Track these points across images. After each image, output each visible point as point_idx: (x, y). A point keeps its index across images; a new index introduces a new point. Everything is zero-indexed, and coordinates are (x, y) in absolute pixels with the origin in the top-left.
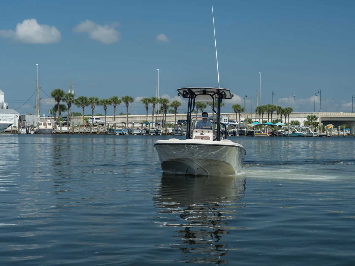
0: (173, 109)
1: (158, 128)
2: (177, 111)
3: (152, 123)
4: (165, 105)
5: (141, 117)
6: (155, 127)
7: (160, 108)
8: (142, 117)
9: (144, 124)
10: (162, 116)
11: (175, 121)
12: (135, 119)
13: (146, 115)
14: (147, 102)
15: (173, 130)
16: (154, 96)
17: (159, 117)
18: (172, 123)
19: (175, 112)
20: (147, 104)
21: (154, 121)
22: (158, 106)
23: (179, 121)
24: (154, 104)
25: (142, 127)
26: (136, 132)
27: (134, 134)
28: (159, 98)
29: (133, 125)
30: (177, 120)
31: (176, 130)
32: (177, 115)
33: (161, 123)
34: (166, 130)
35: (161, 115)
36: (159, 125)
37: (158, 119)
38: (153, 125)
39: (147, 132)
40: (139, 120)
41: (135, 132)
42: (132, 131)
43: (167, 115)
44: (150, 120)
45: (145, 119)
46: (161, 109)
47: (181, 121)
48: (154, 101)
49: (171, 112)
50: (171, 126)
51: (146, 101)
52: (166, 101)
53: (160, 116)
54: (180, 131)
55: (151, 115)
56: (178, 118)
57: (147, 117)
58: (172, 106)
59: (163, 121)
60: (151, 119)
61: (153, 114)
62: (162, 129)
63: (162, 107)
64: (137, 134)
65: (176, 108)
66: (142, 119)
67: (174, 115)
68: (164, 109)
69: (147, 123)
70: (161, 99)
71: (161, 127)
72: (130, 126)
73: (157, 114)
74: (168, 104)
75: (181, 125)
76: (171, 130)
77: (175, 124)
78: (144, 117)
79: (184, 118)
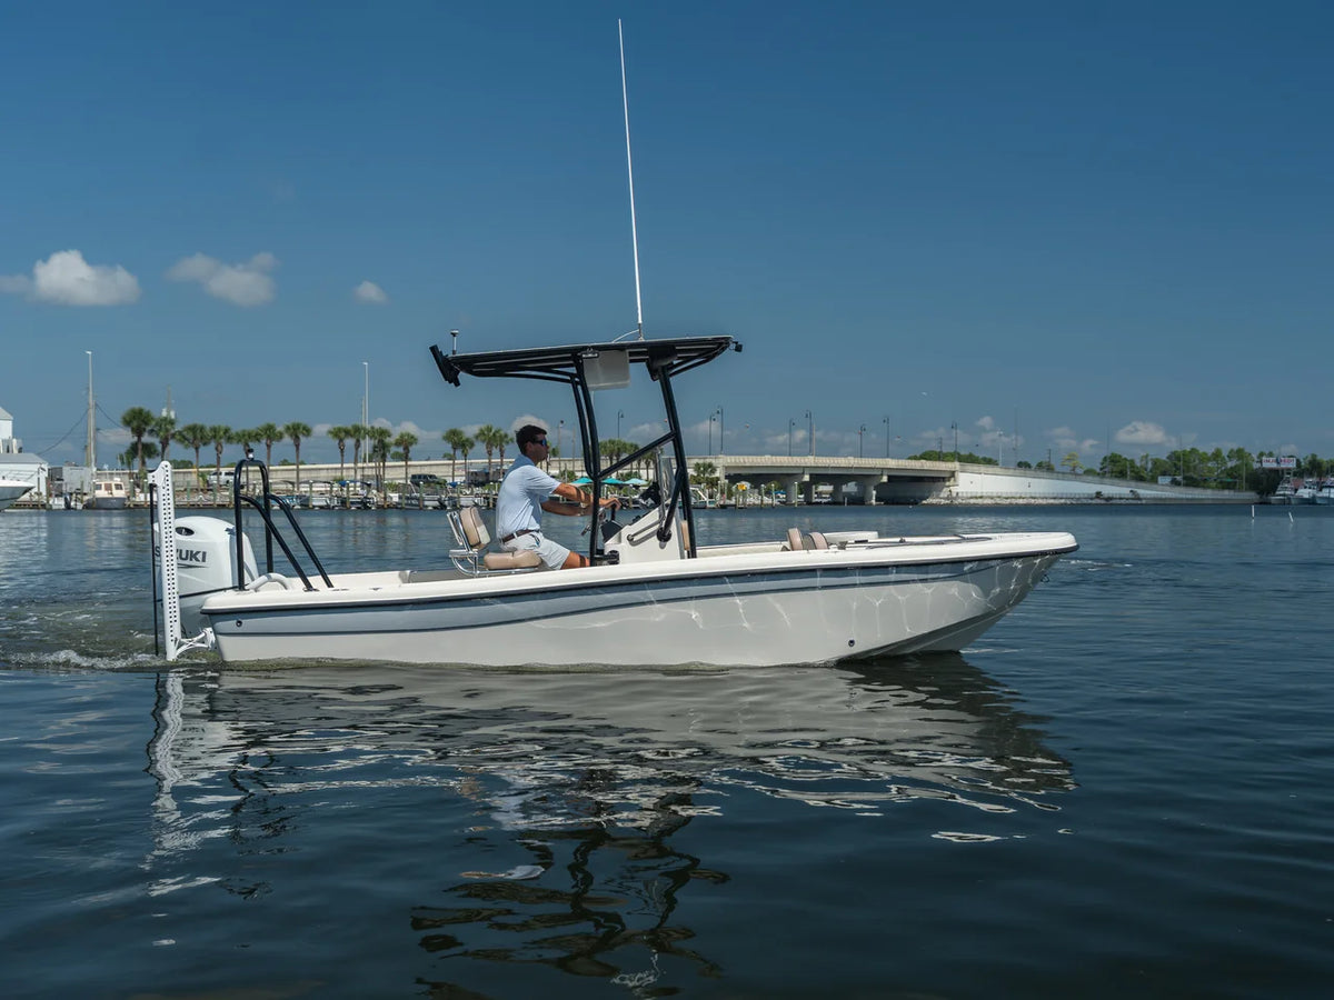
0: (401, 450)
1: (368, 494)
2: (410, 455)
3: (355, 482)
4: (381, 441)
5: (328, 469)
6: (361, 492)
7: (371, 450)
8: (332, 469)
9: (336, 485)
10: (376, 467)
11: (406, 478)
12: (314, 474)
13: (340, 466)
14: (342, 435)
15: (400, 497)
16: (359, 423)
17: (370, 468)
18: (397, 482)
19: (406, 458)
20: (341, 440)
21: (359, 477)
22: (367, 445)
23: (414, 477)
24: (358, 441)
25: (331, 491)
26: (317, 502)
27: (314, 506)
28: (368, 427)
29: (311, 487)
30: (410, 476)
31: (408, 498)
32: (409, 463)
33: (373, 482)
34: (385, 498)
35: (373, 464)
36: (369, 485)
37: (367, 472)
38: (355, 487)
39: (343, 502)
40: (323, 475)
41: (314, 503)
42: (308, 499)
43: (387, 464)
44: (348, 475)
45: (338, 474)
46: (375, 451)
47: (420, 476)
48: (356, 432)
49: (397, 457)
50: (395, 488)
51: (340, 434)
52: (383, 433)
53: (372, 468)
54: (416, 498)
55: (352, 465)
56: (412, 471)
57: (342, 468)
58: (398, 444)
59: (379, 478)
60: (352, 472)
61: (356, 462)
62: (375, 496)
63: (375, 447)
64: (321, 507)
65: (406, 449)
66: (332, 474)
67: (404, 463)
68: (381, 451)
69: (342, 483)
70: (373, 428)
71: (375, 492)
72: (304, 489)
73: (365, 461)
74: (388, 440)
75: (418, 485)
76: (395, 497)
77: (405, 485)
78: (336, 469)
79: (426, 471)
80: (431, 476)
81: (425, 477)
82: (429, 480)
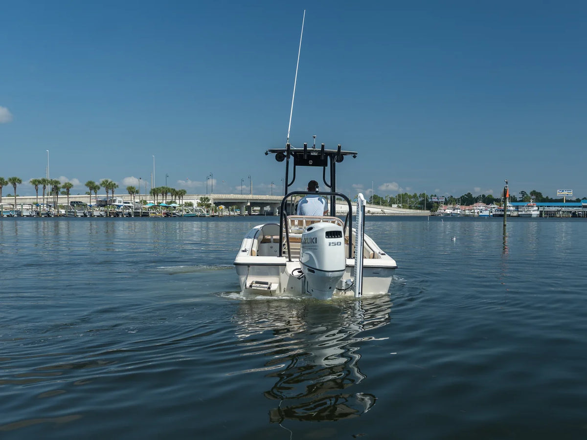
0: (65, 190)
1: (50, 209)
2: (70, 193)
3: (43, 204)
4: (56, 186)
5: (30, 199)
6: (46, 209)
7: (51, 190)
8: (32, 198)
9: (34, 206)
10: (53, 198)
11: (68, 203)
12: (23, 201)
13: (36, 197)
14: (37, 183)
15: (66, 212)
16: (45, 178)
17: (51, 198)
18: (64, 204)
19: (68, 194)
20: (36, 186)
21: (45, 202)
22: (49, 187)
23: (71, 202)
24: (45, 186)
25: (32, 209)
26: (25, 213)
27: (24, 216)
28: (49, 179)
29: (22, 206)
30: (70, 202)
31: (69, 212)
32: (69, 196)
33: (52, 205)
34: (58, 212)
35: (52, 197)
36: (50, 206)
37: (50, 200)
38: (44, 207)
39: (38, 213)
40: (28, 201)
41: (24, 214)
42: (21, 212)
43: (58, 196)
44: (40, 201)
45: (35, 201)
46: (53, 191)
47: (74, 202)
48: (44, 182)
49: (63, 193)
50: (63, 207)
51: (36, 183)
52: (57, 182)
53: (52, 198)
54: (73, 212)
55: (42, 197)
56: (71, 200)
57: (37, 198)
58: (64, 187)
59: (55, 203)
60: (42, 200)
61: (44, 195)
62: (53, 211)
63: (53, 189)
64: (27, 216)
65: (68, 190)
66: (32, 201)
67: (67, 196)
68: (56, 190)
69: (37, 205)
70: (52, 180)
71: (53, 209)
72: (19, 207)
73: (48, 195)
74: (59, 186)
75: (74, 206)
76: (63, 212)
77: (68, 206)
78: (34, 198)
79: (77, 200)
80: (80, 202)
81: (77, 202)
82: (79, 204)
